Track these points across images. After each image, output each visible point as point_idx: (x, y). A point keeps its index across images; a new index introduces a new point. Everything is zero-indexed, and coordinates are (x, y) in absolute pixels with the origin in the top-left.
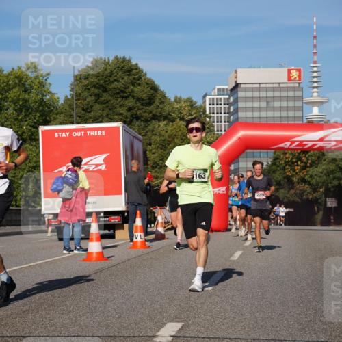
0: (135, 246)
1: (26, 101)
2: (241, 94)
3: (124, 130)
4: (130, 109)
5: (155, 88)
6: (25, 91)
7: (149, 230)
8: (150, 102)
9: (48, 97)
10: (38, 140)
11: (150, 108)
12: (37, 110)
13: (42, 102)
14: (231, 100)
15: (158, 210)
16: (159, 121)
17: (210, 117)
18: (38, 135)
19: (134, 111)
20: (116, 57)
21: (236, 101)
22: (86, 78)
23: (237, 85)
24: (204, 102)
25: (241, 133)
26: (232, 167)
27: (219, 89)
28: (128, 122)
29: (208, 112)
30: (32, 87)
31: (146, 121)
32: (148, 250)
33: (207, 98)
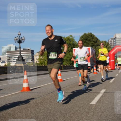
0: (94, 73)
1: (70, 43)
2: (117, 39)
3: (91, 48)
4: (92, 44)
5: (97, 39)
6: (70, 41)
7: (97, 70)
8: (96, 42)
9: (74, 42)
10: (73, 51)
11: (96, 43)
12: (72, 45)
13: (73, 43)
14: (115, 41)
15: (99, 65)
16: (99, 46)
17: (110, 45)
18: (73, 50)
19: (93, 44)
20: (89, 33)
21: (116, 41)
22: (82, 38)
23: (116, 37)
24: (108, 41)
25: (117, 48)
26: (115, 56)
27: (112, 39)
28: (92, 47)
29: (109, 44)
30: (71, 40)
31: (96, 46)
32: (97, 74)
33: (109, 41)
